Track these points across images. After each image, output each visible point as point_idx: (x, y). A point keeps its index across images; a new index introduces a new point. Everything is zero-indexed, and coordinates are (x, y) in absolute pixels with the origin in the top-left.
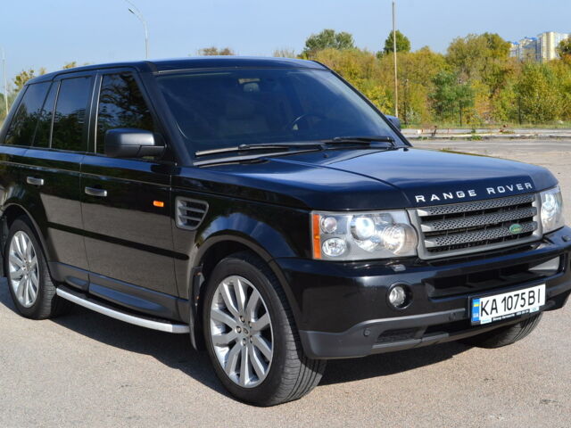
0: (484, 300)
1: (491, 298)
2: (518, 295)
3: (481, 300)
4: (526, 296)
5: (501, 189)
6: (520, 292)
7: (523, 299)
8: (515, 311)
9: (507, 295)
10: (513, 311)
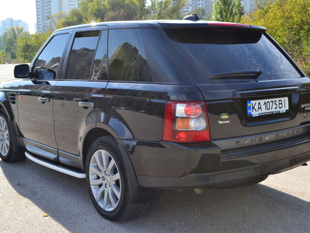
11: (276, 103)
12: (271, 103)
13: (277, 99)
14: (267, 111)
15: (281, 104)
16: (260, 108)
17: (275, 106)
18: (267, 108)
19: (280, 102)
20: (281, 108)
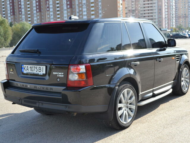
11: (37, 68)
12: (34, 68)
13: (38, 66)
14: (31, 72)
15: (40, 69)
16: (28, 69)
17: (36, 70)
18: (31, 70)
19: (40, 68)
20: (40, 72)
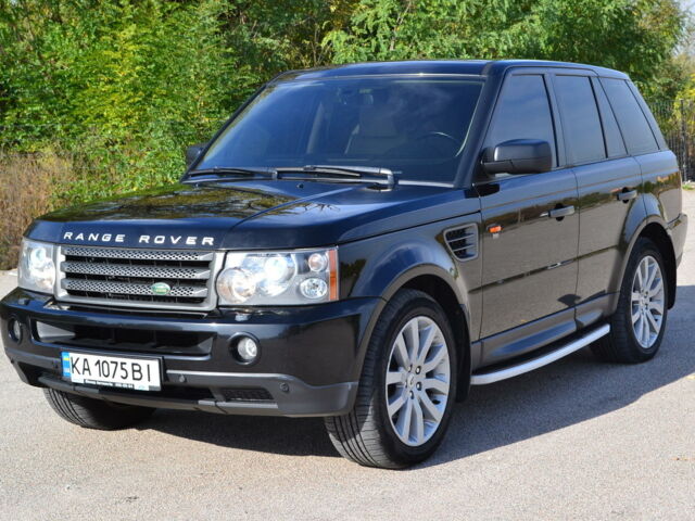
0: (74, 356)
1: (82, 357)
2: (116, 363)
3: (71, 354)
4: (128, 367)
5: (159, 239)
6: (119, 360)
7: (122, 369)
8: (114, 381)
9: (102, 359)
10: (110, 379)
